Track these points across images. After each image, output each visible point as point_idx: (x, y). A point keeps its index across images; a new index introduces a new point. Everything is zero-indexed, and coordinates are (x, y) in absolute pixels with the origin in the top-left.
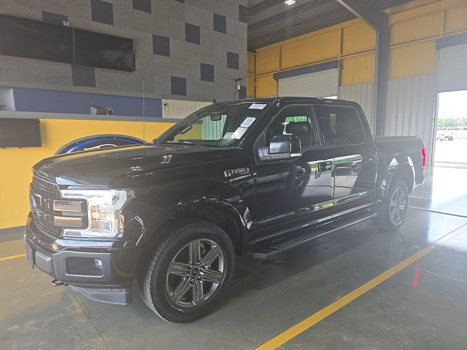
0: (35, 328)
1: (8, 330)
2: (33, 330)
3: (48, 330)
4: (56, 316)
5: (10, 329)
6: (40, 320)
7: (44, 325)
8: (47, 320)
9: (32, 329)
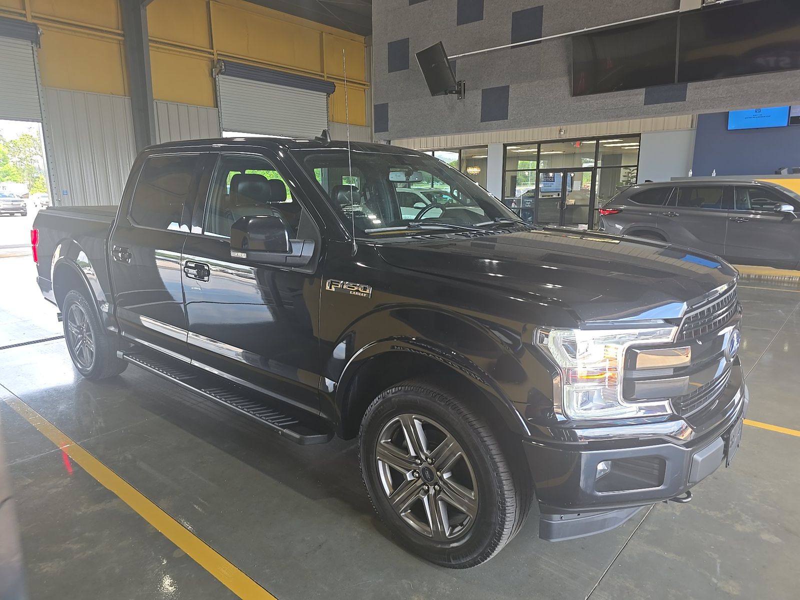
0: (743, 518)
1: (780, 541)
2: (747, 516)
3: (730, 504)
4: (703, 512)
5: (776, 540)
6: (727, 522)
7: (729, 513)
8: (719, 516)
9: (747, 519)
